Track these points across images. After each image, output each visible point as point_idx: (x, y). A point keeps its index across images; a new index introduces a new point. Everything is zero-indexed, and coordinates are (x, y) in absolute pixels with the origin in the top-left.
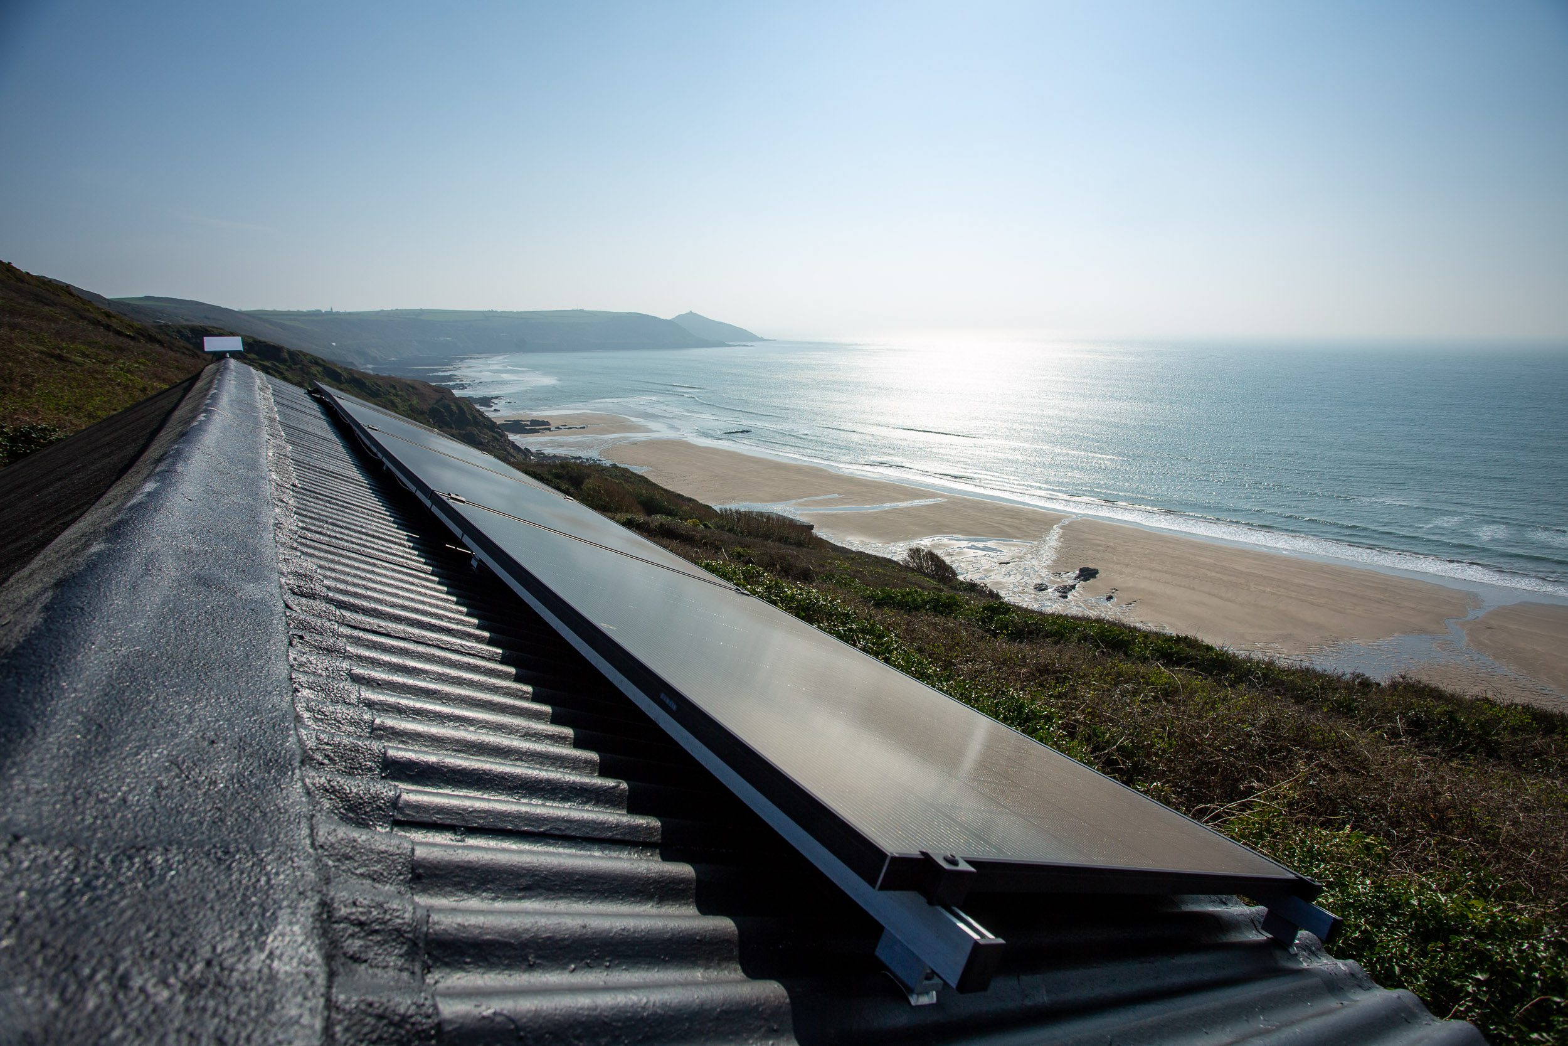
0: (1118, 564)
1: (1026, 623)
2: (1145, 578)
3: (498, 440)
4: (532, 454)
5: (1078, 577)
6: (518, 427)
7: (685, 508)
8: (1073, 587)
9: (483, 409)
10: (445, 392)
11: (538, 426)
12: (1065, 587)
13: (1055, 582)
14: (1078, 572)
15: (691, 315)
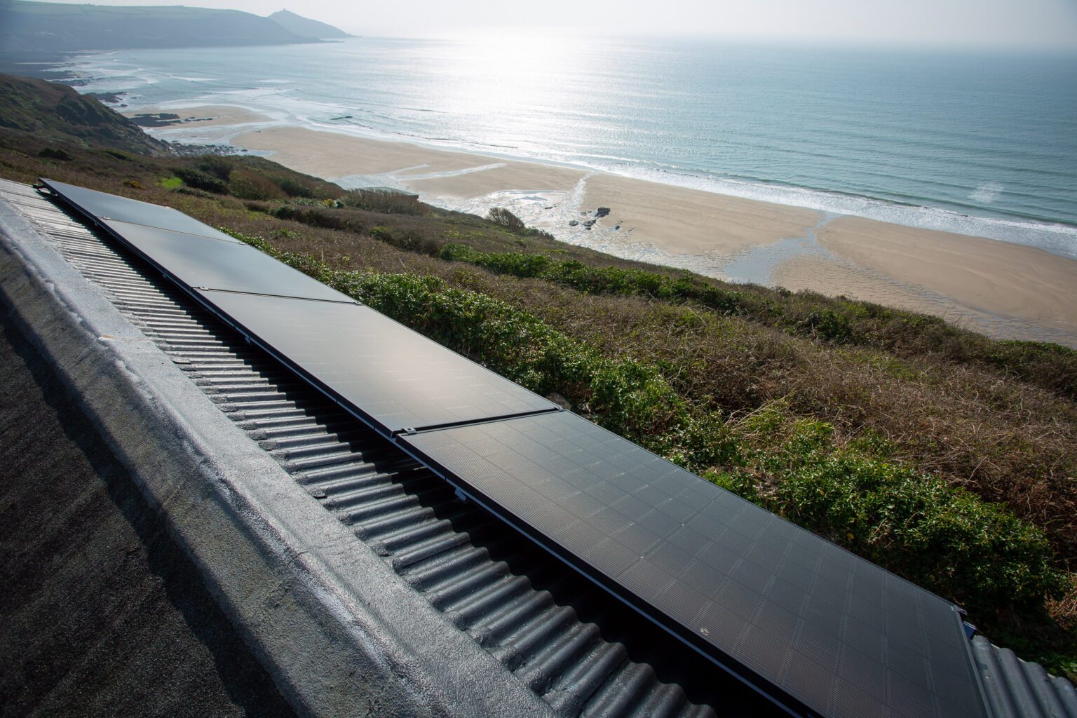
0: (622, 204)
1: (593, 274)
2: (639, 212)
3: (134, 134)
4: (169, 145)
5: (597, 215)
6: (149, 120)
7: (317, 188)
8: (594, 222)
9: (110, 105)
10: (66, 90)
11: (168, 119)
12: (589, 222)
13: (583, 219)
14: (597, 211)
15: (285, 13)
